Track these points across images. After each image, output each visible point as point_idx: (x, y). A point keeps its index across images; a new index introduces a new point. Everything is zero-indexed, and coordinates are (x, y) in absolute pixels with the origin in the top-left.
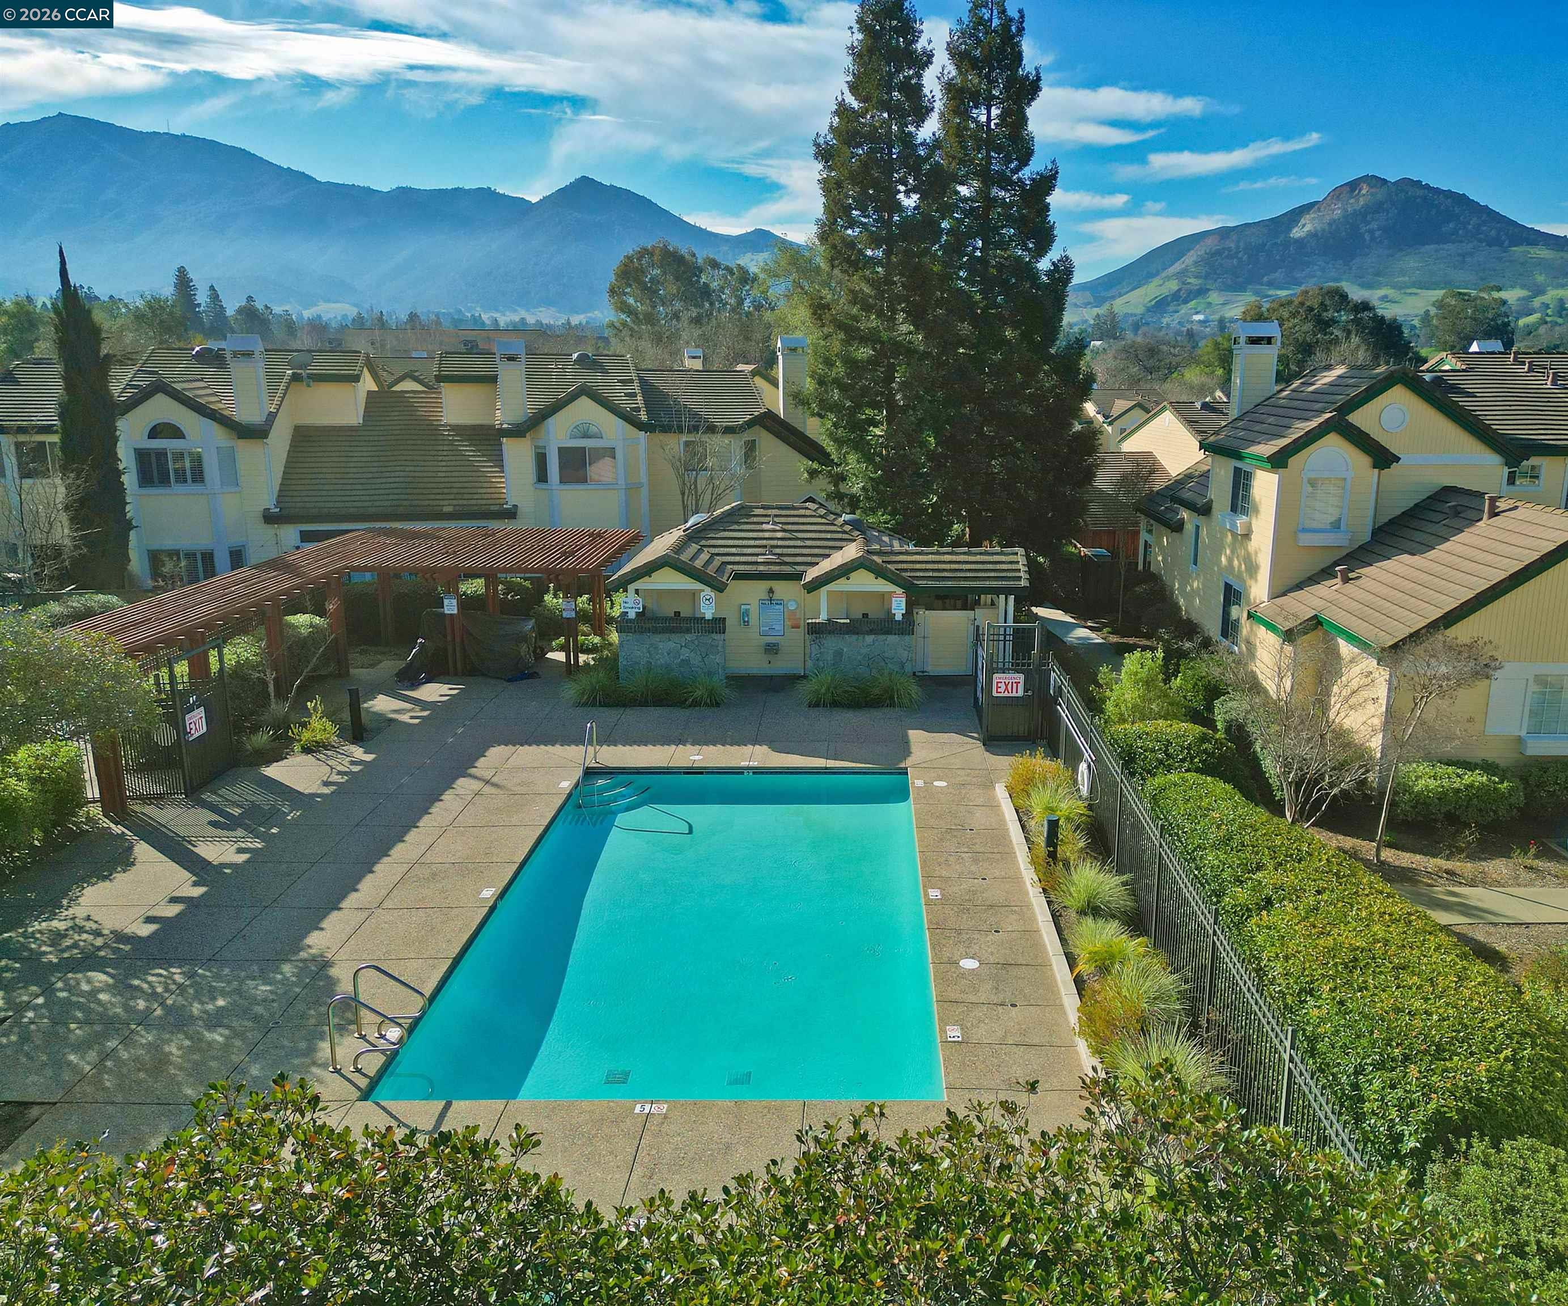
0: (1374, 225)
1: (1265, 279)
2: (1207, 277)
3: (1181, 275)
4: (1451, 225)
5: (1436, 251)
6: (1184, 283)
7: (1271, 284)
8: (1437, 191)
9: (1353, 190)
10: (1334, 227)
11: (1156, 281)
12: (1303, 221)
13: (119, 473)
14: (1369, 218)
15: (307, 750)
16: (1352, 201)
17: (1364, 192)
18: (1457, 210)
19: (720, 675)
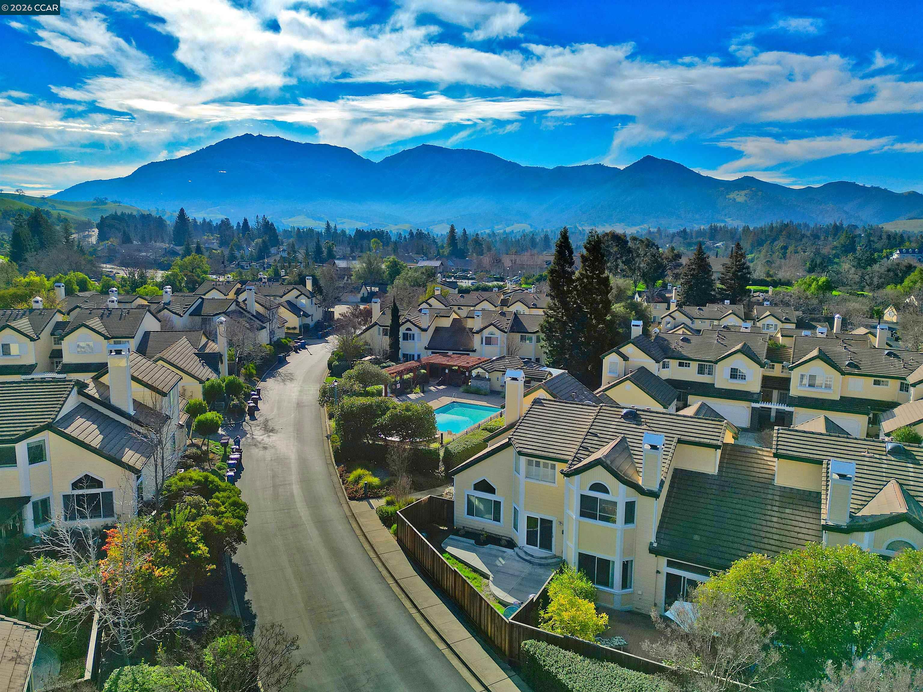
13: (399, 338)
15: (415, 393)
19: (488, 390)
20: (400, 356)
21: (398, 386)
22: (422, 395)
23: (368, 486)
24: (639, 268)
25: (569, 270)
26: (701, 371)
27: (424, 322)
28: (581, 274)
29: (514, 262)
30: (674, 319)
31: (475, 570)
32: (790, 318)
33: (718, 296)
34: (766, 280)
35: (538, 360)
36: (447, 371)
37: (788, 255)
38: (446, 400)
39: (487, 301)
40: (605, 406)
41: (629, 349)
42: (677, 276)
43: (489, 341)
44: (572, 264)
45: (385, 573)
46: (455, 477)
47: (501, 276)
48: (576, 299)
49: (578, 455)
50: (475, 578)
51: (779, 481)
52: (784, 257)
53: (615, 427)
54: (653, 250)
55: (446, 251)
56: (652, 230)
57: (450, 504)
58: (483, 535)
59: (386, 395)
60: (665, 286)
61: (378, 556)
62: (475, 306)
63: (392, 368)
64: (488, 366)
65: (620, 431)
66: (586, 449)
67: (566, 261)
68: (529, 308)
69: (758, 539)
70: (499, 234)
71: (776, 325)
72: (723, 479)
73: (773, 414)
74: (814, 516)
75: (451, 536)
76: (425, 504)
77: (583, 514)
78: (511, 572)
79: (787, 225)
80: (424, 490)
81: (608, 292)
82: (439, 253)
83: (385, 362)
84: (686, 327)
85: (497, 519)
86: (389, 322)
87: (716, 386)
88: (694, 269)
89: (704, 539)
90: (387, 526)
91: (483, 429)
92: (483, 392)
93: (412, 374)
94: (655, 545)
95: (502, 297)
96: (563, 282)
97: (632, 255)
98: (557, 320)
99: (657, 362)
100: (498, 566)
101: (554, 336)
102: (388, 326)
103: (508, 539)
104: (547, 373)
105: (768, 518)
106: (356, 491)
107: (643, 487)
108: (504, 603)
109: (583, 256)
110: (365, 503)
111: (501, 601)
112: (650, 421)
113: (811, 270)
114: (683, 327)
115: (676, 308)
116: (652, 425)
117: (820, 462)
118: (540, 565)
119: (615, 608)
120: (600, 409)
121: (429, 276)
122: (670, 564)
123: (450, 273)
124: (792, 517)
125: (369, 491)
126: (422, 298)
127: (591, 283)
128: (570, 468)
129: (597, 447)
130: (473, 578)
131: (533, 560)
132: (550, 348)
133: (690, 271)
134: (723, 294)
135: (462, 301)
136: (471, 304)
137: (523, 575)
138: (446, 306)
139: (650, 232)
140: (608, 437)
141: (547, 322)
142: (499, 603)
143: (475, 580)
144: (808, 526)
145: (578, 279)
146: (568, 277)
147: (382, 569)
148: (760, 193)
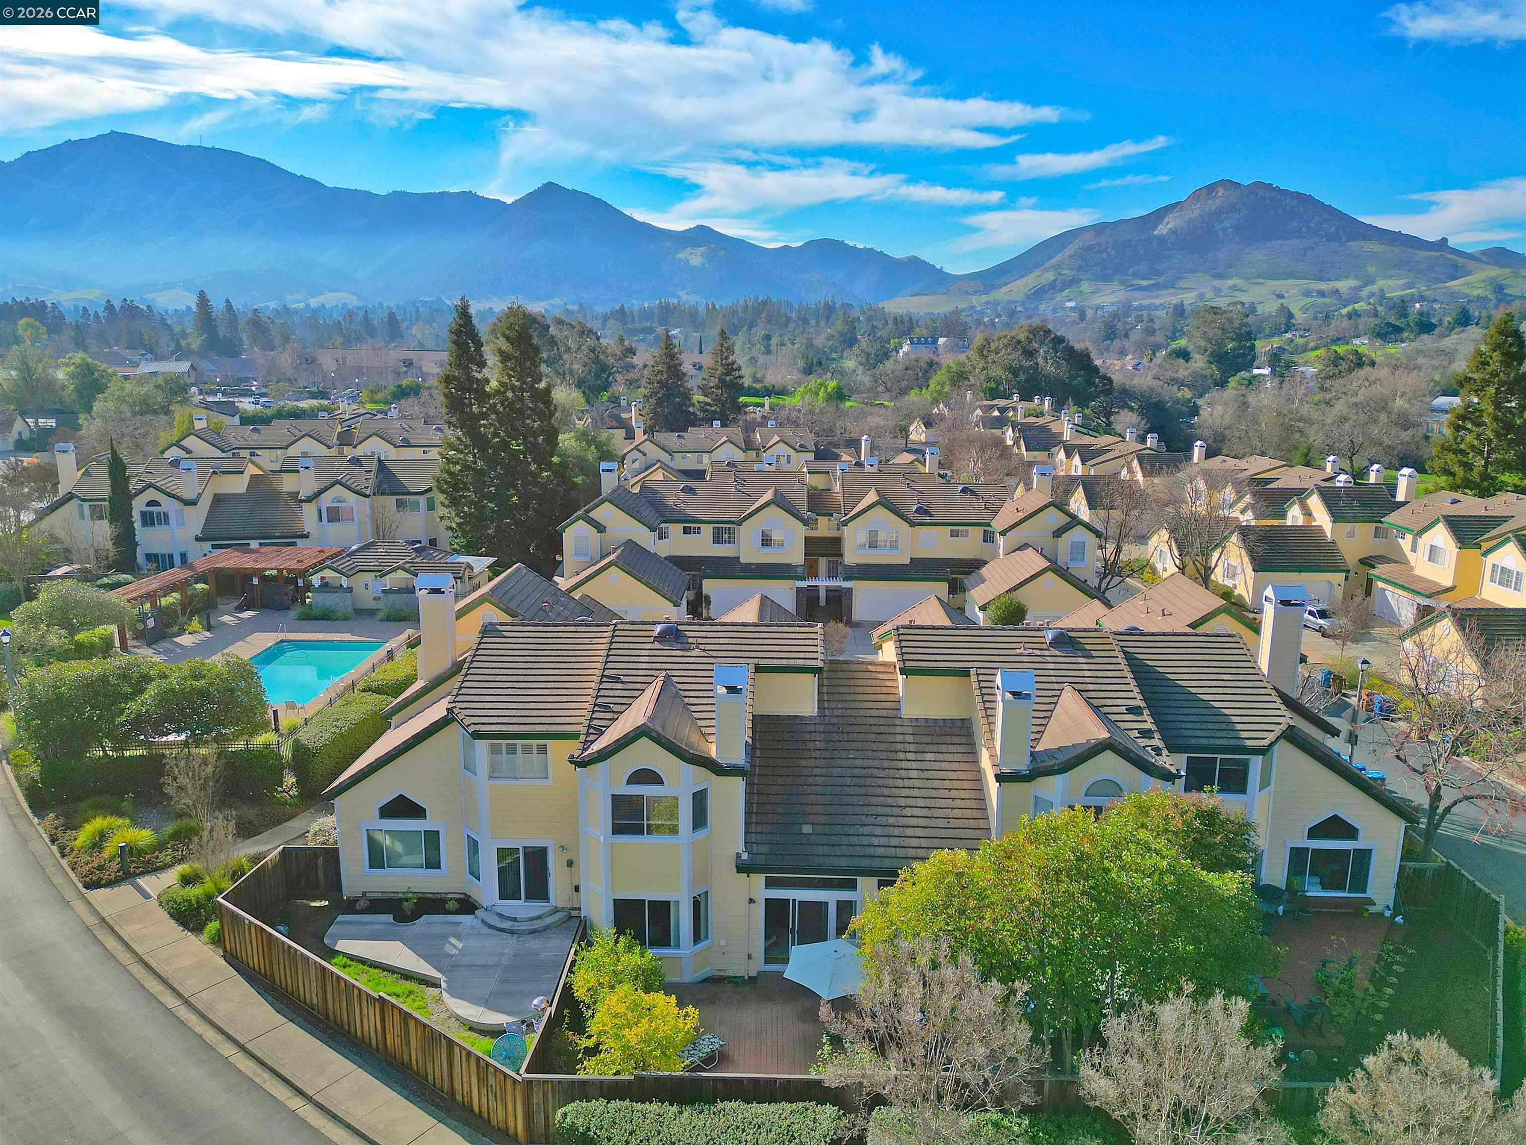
0: (1227, 224)
1: (1130, 271)
2: (1079, 269)
3: (1057, 267)
4: (1295, 224)
5: (1281, 246)
6: (1060, 274)
7: (1135, 275)
8: (1286, 192)
9: (1210, 193)
10: (1191, 226)
11: (1037, 273)
12: (1166, 220)
13: (133, 522)
14: (1222, 217)
15: (190, 633)
16: (1210, 202)
17: (1220, 194)
18: (1301, 209)
19: (350, 609)
20: (140, 558)
21: (151, 623)
22: (208, 634)
23: (128, 851)
24: (571, 372)
25: (479, 376)
26: (718, 539)
27: (188, 486)
28: (502, 384)
29: (341, 363)
30: (645, 455)
31: (407, 976)
32: (806, 444)
33: (700, 415)
34: (754, 388)
35: (433, 542)
36: (255, 581)
37: (773, 347)
38: (265, 640)
39: (310, 436)
40: (622, 623)
41: (605, 513)
42: (632, 384)
43: (334, 515)
44: (482, 364)
45: (210, 1035)
46: (337, 801)
47: (321, 389)
48: (496, 429)
49: (595, 722)
50: (411, 992)
51: (907, 712)
52: (768, 352)
53: (646, 659)
54: (590, 342)
55: (195, 342)
56: (570, 307)
57: (331, 855)
58: (406, 900)
59: (124, 647)
60: (615, 400)
61: (186, 1002)
62: (286, 448)
63: (131, 587)
64: (344, 563)
65: (659, 666)
66: (606, 708)
67: (471, 360)
68: (396, 446)
69: (896, 811)
70: (296, 311)
71: (789, 457)
72: (827, 720)
73: (823, 594)
74: (965, 758)
75: (340, 918)
76: (275, 867)
77: (618, 830)
78: (480, 961)
79: (765, 303)
80: (260, 833)
81: (552, 415)
82: (178, 346)
83: (106, 576)
84: (665, 467)
85: (433, 863)
86: (105, 490)
87: (742, 561)
88: (661, 372)
89: (820, 829)
90: (192, 930)
91: (364, 691)
92: (340, 615)
93: (176, 595)
94: (745, 856)
95: (339, 429)
96: (470, 398)
97: (558, 349)
98: (466, 467)
99: (653, 530)
100: (453, 956)
101: (465, 497)
102: (104, 500)
103: (458, 896)
104: (464, 566)
105: (903, 773)
106: (100, 868)
107: (718, 760)
108: (482, 1028)
109: (501, 352)
110: (125, 889)
111: (474, 1026)
112: (704, 641)
113: (808, 370)
114: (659, 467)
115: (646, 437)
116: (708, 647)
117: (965, 673)
118: (532, 932)
119: (687, 981)
120: (614, 631)
121: (174, 393)
122: (770, 883)
123: (213, 384)
124: (936, 766)
125: (133, 862)
126: (164, 438)
127: (521, 399)
128: (585, 749)
129: (624, 701)
130: (406, 992)
131: (516, 926)
132: (458, 520)
133: (656, 376)
134: (707, 411)
135: (256, 440)
136: (278, 444)
137: (504, 961)
138: (223, 452)
139: (567, 311)
140: (640, 679)
141: (449, 472)
142: (471, 1029)
143: (412, 996)
144: (961, 775)
145: (497, 392)
146: (479, 390)
147: (201, 1028)
148: (722, 253)
